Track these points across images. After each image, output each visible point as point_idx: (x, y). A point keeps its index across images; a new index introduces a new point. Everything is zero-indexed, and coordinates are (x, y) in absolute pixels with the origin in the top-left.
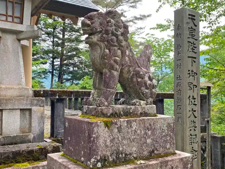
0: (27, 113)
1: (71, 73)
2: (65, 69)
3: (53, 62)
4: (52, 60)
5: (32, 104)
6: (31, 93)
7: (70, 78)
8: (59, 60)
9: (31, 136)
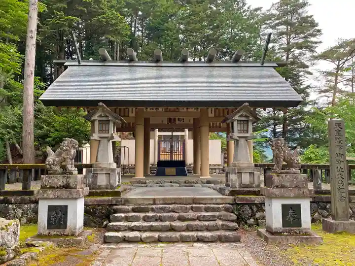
0: (252, 175)
1: (296, 139)
2: (289, 135)
3: (274, 129)
4: (273, 126)
5: (254, 171)
6: (253, 165)
7: (295, 145)
8: (282, 126)
9: (254, 185)
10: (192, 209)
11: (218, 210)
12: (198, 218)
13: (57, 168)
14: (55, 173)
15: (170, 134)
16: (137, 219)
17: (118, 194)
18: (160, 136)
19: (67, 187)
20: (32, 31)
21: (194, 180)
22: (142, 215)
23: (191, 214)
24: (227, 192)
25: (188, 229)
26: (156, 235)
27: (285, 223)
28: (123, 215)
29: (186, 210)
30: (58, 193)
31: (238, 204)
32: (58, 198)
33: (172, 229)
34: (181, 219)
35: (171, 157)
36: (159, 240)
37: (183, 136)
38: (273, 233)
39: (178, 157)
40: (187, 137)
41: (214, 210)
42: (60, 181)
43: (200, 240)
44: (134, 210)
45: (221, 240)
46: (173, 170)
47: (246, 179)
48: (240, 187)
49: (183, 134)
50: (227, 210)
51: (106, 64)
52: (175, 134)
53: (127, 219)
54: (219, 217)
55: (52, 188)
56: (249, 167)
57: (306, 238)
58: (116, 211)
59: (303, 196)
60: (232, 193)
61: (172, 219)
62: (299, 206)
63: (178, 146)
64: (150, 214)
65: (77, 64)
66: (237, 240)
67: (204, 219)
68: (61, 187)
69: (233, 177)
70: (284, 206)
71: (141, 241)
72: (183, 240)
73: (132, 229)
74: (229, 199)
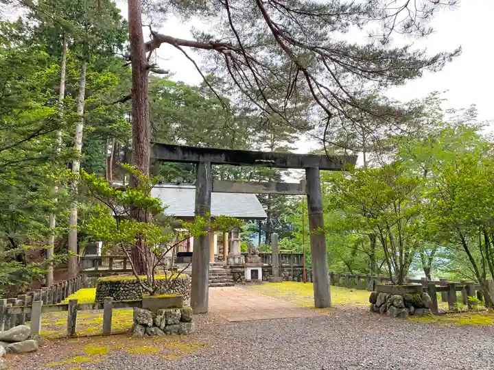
0: (240, 258)
6: (240, 254)
9: (241, 263)
11: (225, 275)
24: (228, 267)
25: (212, 282)
27: (252, 277)
31: (233, 272)
38: (247, 282)
41: (222, 275)
45: (226, 285)
46: (189, 259)
47: (237, 261)
48: (234, 264)
50: (228, 275)
54: (225, 278)
56: (238, 255)
57: (259, 283)
59: (259, 266)
60: (231, 267)
62: (257, 270)
66: (233, 285)
67: (219, 278)
70: (252, 271)
74: (229, 270)
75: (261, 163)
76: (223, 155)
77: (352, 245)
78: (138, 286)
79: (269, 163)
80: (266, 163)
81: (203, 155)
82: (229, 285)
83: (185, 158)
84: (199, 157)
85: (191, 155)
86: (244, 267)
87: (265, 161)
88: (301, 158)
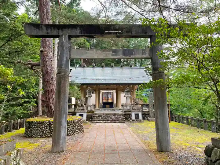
5: (131, 105)
9: (131, 110)
10: (113, 116)
11: (121, 116)
12: (115, 118)
13: (80, 105)
14: (80, 106)
15: (107, 91)
16: (99, 118)
17: (94, 112)
18: (103, 92)
19: (83, 110)
20: (56, 54)
21: (116, 109)
22: (100, 117)
23: (113, 117)
24: (123, 112)
25: (112, 120)
26: (104, 121)
27: (136, 118)
28: (96, 117)
29: (112, 116)
30: (81, 111)
31: (126, 115)
32: (81, 112)
33: (108, 120)
34: (110, 118)
35: (108, 101)
36: (105, 123)
37: (113, 92)
38: (133, 121)
39: (110, 101)
40: (114, 93)
41: (119, 116)
42: (82, 108)
43: (115, 122)
44: (98, 116)
45: (120, 122)
46: (109, 106)
47: (129, 108)
48: (127, 110)
49: (112, 91)
50: (123, 116)
51: (85, 68)
52: (109, 91)
53: (97, 118)
54: (120, 118)
55: (79, 110)
56: (129, 105)
57: (140, 121)
58: (93, 116)
59: (140, 112)
60: (125, 112)
61: (108, 118)
62: (139, 114)
63: (110, 96)
64: (103, 117)
65: (74, 68)
66: (124, 122)
67: (117, 118)
68: (81, 110)
69: (125, 107)
70: (135, 114)
71: (101, 123)
72: (111, 122)
73: (98, 120)
74: (124, 113)
75: (110, 33)
76: (78, 28)
77: (203, 99)
78: (42, 125)
79: (116, 33)
80: (113, 33)
81: (62, 30)
82: (122, 122)
83: (48, 33)
84: (59, 31)
85: (52, 31)
86: (131, 112)
87: (113, 32)
88: (144, 28)
